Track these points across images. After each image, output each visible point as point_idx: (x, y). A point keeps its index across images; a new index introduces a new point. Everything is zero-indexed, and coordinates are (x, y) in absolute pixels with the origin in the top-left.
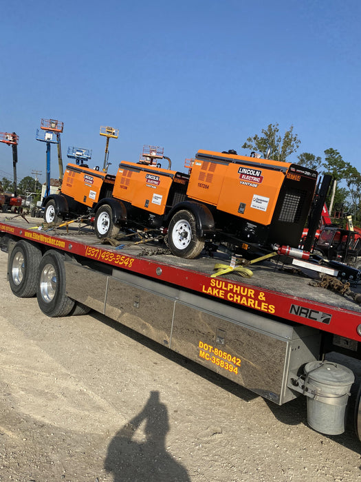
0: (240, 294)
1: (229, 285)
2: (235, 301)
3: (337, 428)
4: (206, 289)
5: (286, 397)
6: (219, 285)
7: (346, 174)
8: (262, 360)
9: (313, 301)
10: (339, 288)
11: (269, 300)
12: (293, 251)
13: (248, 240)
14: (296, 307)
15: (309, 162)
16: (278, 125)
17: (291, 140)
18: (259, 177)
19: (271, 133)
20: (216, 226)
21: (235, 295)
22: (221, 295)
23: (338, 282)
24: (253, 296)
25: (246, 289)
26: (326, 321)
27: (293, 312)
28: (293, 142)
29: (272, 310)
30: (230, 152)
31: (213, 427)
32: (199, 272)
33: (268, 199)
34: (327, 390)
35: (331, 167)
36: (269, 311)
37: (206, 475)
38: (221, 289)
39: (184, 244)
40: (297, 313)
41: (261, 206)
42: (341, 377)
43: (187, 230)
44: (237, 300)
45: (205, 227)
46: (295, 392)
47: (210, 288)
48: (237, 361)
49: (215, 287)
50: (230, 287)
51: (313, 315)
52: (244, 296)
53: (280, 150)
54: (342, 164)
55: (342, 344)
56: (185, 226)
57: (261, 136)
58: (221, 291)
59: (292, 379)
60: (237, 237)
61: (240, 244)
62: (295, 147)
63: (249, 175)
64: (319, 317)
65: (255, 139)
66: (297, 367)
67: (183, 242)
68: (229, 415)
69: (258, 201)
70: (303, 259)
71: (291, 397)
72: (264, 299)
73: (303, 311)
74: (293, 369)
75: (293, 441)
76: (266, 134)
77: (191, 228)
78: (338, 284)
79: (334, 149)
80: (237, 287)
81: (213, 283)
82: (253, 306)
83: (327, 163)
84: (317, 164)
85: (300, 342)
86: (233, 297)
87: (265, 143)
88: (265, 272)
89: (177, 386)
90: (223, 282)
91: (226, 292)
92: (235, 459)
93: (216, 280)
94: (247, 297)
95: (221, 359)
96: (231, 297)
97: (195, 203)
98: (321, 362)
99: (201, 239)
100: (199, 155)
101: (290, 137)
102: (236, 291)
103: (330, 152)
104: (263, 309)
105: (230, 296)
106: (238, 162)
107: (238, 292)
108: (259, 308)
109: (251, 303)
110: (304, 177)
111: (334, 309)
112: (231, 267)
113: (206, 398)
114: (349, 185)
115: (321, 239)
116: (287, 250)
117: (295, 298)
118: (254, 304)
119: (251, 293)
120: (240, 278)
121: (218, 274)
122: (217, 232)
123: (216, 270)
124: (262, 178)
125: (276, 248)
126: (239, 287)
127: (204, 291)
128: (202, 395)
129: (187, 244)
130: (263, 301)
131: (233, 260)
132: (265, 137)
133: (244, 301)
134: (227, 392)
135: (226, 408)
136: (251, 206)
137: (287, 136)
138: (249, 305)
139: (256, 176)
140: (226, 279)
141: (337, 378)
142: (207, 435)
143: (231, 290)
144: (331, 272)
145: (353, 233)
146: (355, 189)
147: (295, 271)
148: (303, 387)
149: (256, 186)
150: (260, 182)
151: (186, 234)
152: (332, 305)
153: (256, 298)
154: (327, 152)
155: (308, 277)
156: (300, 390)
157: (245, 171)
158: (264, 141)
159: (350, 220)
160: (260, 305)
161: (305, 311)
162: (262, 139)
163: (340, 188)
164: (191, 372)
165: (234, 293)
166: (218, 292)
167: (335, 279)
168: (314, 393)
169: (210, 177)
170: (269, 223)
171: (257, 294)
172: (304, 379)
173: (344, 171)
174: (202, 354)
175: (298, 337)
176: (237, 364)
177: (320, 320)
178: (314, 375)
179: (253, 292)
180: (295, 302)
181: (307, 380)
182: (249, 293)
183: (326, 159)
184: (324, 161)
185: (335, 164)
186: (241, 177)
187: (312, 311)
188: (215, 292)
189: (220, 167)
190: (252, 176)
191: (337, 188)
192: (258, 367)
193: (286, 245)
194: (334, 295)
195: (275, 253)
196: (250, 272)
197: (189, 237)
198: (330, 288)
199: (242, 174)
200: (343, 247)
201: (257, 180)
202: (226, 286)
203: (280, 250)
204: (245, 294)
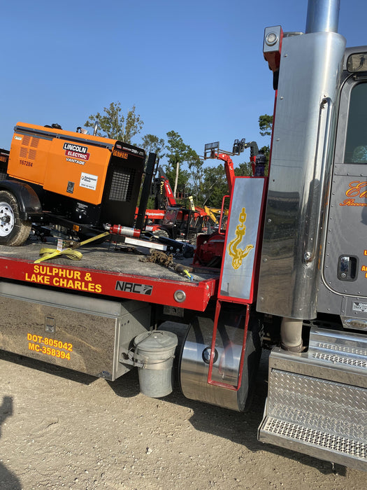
0: (66, 278)
1: (54, 269)
2: (61, 285)
3: (166, 389)
4: (30, 277)
5: (119, 371)
6: (43, 271)
7: (187, 157)
8: (104, 341)
9: (138, 275)
10: (165, 261)
11: (96, 280)
12: (125, 230)
13: (79, 221)
14: (121, 283)
15: (153, 144)
16: (120, 104)
17: (134, 120)
18: (85, 154)
19: (113, 112)
20: (43, 208)
21: (61, 280)
22: (46, 282)
23: (164, 256)
24: (79, 278)
25: (72, 272)
26: (148, 292)
27: (119, 289)
28: (136, 123)
29: (99, 289)
30: (54, 126)
31: (48, 419)
32: (21, 259)
33: (96, 177)
34: (154, 357)
35: (174, 150)
36: (96, 290)
37: (37, 468)
38: (46, 275)
39: (7, 230)
40: (122, 289)
41: (90, 185)
42: (166, 343)
43: (9, 214)
44: (63, 284)
45: (29, 209)
46: (127, 366)
47: (34, 275)
48: (68, 347)
49: (40, 274)
50: (55, 271)
51: (137, 288)
52: (70, 279)
53: (124, 130)
54: (183, 147)
55: (171, 313)
56: (7, 209)
57: (104, 114)
58: (46, 277)
59: (124, 354)
60: (69, 219)
61: (71, 226)
62: (139, 128)
63: (75, 151)
64: (141, 289)
65: (97, 117)
66: (128, 341)
67: (5, 227)
68: (67, 403)
69: (86, 179)
70: (135, 237)
71: (125, 370)
72: (90, 279)
73: (128, 286)
74: (124, 343)
75: (131, 411)
76: (108, 112)
77: (14, 212)
78: (164, 257)
79: (175, 132)
80: (62, 271)
81: (36, 269)
82: (80, 288)
83: (170, 146)
84: (160, 147)
85: (130, 316)
86: (59, 282)
87: (108, 122)
88: (100, 253)
89: (9, 386)
90: (47, 267)
91: (52, 278)
92: (70, 445)
93: (39, 266)
94: (74, 280)
95: (53, 347)
96: (56, 282)
97: (17, 182)
98: (150, 332)
99: (27, 223)
100: (18, 129)
101: (133, 117)
102: (62, 275)
103: (172, 134)
104: (90, 290)
105: (56, 280)
106: (63, 138)
107: (64, 276)
108: (86, 289)
109: (78, 285)
110: (131, 155)
111: (155, 280)
112: (59, 251)
113: (43, 391)
114: (190, 167)
115: (165, 218)
116: (119, 229)
117: (120, 275)
118: (81, 286)
119: (77, 275)
120: (68, 261)
121: (43, 259)
122: (45, 214)
123: (41, 255)
124: (88, 155)
125: (108, 228)
126: (64, 271)
127: (27, 279)
128: (38, 389)
129: (10, 230)
130: (90, 282)
131: (60, 242)
132: (108, 116)
133: (70, 285)
134: (66, 380)
135: (64, 397)
136: (80, 185)
137: (130, 116)
138: (76, 288)
139: (83, 153)
140: (51, 263)
141: (162, 344)
142: (41, 429)
143: (57, 275)
144: (161, 247)
145: (193, 212)
146: (195, 171)
147: (130, 250)
148: (133, 359)
149: (83, 163)
150: (87, 159)
151: (8, 219)
152: (154, 277)
153: (82, 280)
154: (169, 134)
155: (141, 254)
156: (130, 362)
157: (70, 147)
158: (107, 120)
159: (192, 200)
160: (86, 286)
161: (130, 286)
162: (105, 118)
163: (182, 170)
164: (26, 368)
165: (59, 278)
166: (43, 279)
167: (162, 253)
168: (143, 363)
169: (33, 154)
170: (100, 202)
171: (83, 275)
172: (133, 351)
173: (185, 154)
174: (31, 346)
175: (127, 312)
176: (69, 349)
177: (143, 293)
178: (142, 346)
179: (79, 273)
180: (121, 278)
181: (136, 351)
182: (75, 275)
183: (169, 141)
184: (167, 144)
185: (177, 146)
186: (67, 154)
187: (135, 285)
188: (40, 278)
189: (43, 142)
190: (78, 152)
191: (180, 170)
192: (98, 350)
193: (117, 224)
194: (159, 268)
195: (107, 233)
196: (79, 254)
197: (12, 221)
198: (157, 262)
199: (68, 150)
200: (186, 225)
201: (84, 157)
202: (51, 271)
203: (112, 230)
204: (71, 277)
